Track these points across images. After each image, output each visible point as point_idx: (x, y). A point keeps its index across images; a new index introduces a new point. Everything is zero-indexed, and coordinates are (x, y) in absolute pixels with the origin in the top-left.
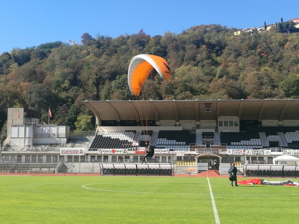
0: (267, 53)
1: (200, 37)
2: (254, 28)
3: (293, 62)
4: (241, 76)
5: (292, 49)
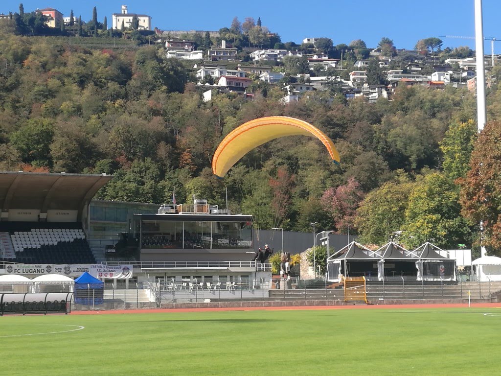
5: (37, 69)
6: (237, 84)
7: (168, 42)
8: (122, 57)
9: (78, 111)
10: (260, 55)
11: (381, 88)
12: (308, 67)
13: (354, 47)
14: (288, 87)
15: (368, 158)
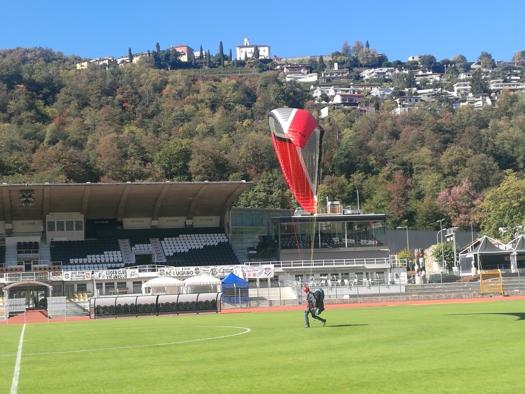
0: (133, 102)
1: (14, 70)
2: (110, 58)
3: (177, 119)
4: (90, 141)
5: (174, 97)
6: (351, 100)
7: (286, 67)
8: (247, 83)
9: (211, 131)
10: (370, 74)
11: (485, 96)
12: (415, 82)
13: (456, 62)
14: (398, 100)
15: (479, 160)
